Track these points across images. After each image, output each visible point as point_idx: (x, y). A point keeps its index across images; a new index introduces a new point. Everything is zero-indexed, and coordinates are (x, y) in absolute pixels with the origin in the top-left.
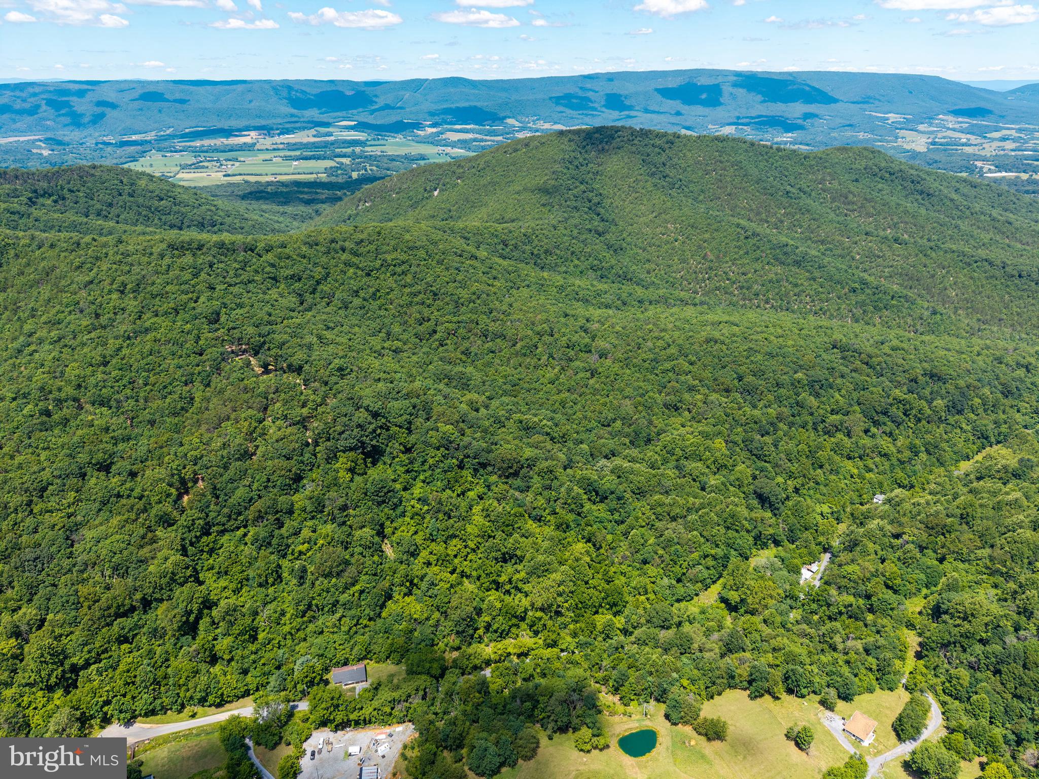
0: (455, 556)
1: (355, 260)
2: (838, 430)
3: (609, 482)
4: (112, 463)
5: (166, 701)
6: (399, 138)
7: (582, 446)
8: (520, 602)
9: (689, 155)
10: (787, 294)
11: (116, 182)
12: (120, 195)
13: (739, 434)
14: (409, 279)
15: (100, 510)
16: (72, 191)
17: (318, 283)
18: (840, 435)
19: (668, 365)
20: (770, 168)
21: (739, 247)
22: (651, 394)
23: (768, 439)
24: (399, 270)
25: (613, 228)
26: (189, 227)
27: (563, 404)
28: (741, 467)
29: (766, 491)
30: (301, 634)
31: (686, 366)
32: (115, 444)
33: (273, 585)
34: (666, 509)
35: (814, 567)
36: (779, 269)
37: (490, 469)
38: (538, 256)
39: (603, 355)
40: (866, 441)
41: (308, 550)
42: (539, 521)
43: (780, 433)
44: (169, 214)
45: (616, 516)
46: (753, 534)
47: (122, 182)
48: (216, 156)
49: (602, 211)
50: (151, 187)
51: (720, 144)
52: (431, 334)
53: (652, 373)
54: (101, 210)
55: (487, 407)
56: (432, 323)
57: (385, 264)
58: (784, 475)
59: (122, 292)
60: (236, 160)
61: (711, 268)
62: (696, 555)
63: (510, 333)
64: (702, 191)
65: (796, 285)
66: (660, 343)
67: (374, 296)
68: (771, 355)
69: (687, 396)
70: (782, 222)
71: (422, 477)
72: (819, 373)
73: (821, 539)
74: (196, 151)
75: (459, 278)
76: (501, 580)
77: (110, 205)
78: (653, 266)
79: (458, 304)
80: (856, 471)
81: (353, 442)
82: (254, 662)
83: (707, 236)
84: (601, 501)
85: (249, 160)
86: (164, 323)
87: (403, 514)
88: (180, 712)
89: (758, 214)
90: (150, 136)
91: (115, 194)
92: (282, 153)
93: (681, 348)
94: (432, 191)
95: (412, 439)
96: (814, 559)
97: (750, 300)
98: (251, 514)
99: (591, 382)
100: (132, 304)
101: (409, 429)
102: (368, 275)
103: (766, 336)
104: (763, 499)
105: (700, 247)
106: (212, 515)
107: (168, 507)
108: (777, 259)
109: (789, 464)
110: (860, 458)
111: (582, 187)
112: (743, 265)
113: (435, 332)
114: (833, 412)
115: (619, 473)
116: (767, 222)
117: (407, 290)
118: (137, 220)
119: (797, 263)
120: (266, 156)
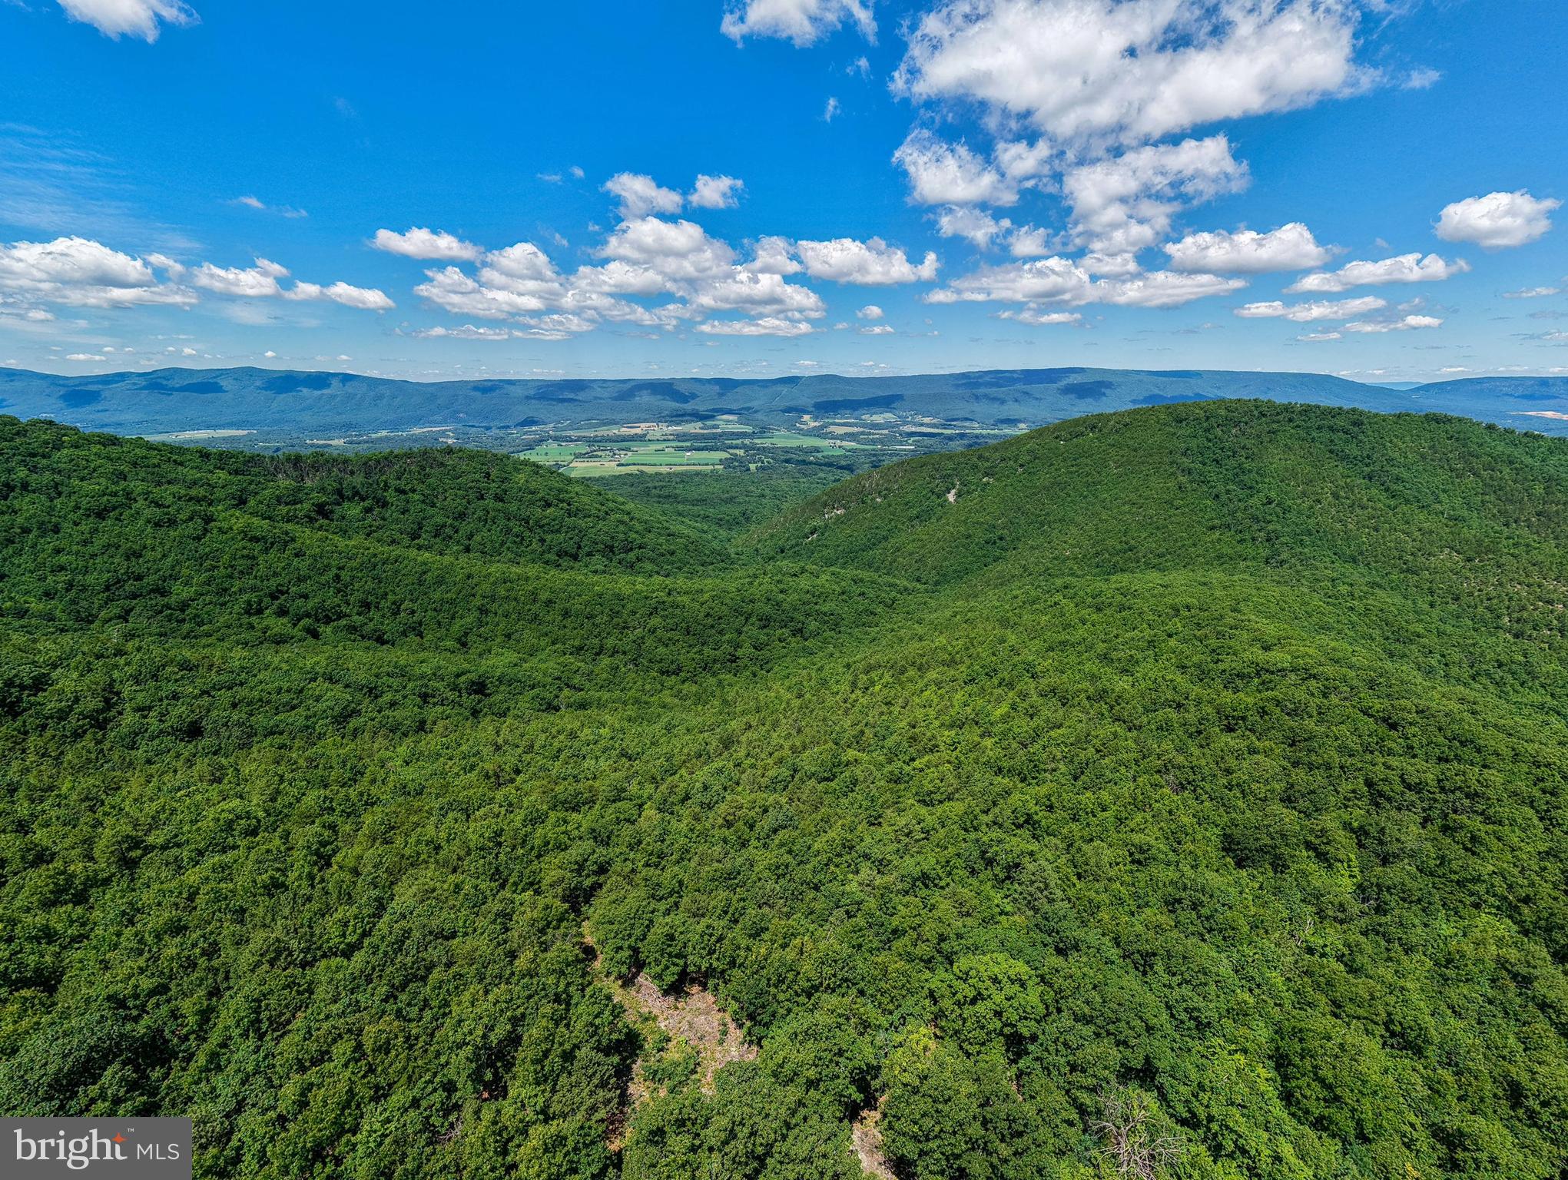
6: (784, 431)
11: (477, 476)
12: (482, 497)
16: (403, 492)
26: (590, 554)
44: (558, 531)
47: (488, 475)
48: (609, 446)
50: (533, 485)
54: (444, 526)
60: (628, 449)
77: (462, 516)
85: (641, 450)
91: (472, 496)
92: (674, 444)
94: (944, 494)
118: (503, 544)
120: (660, 447)
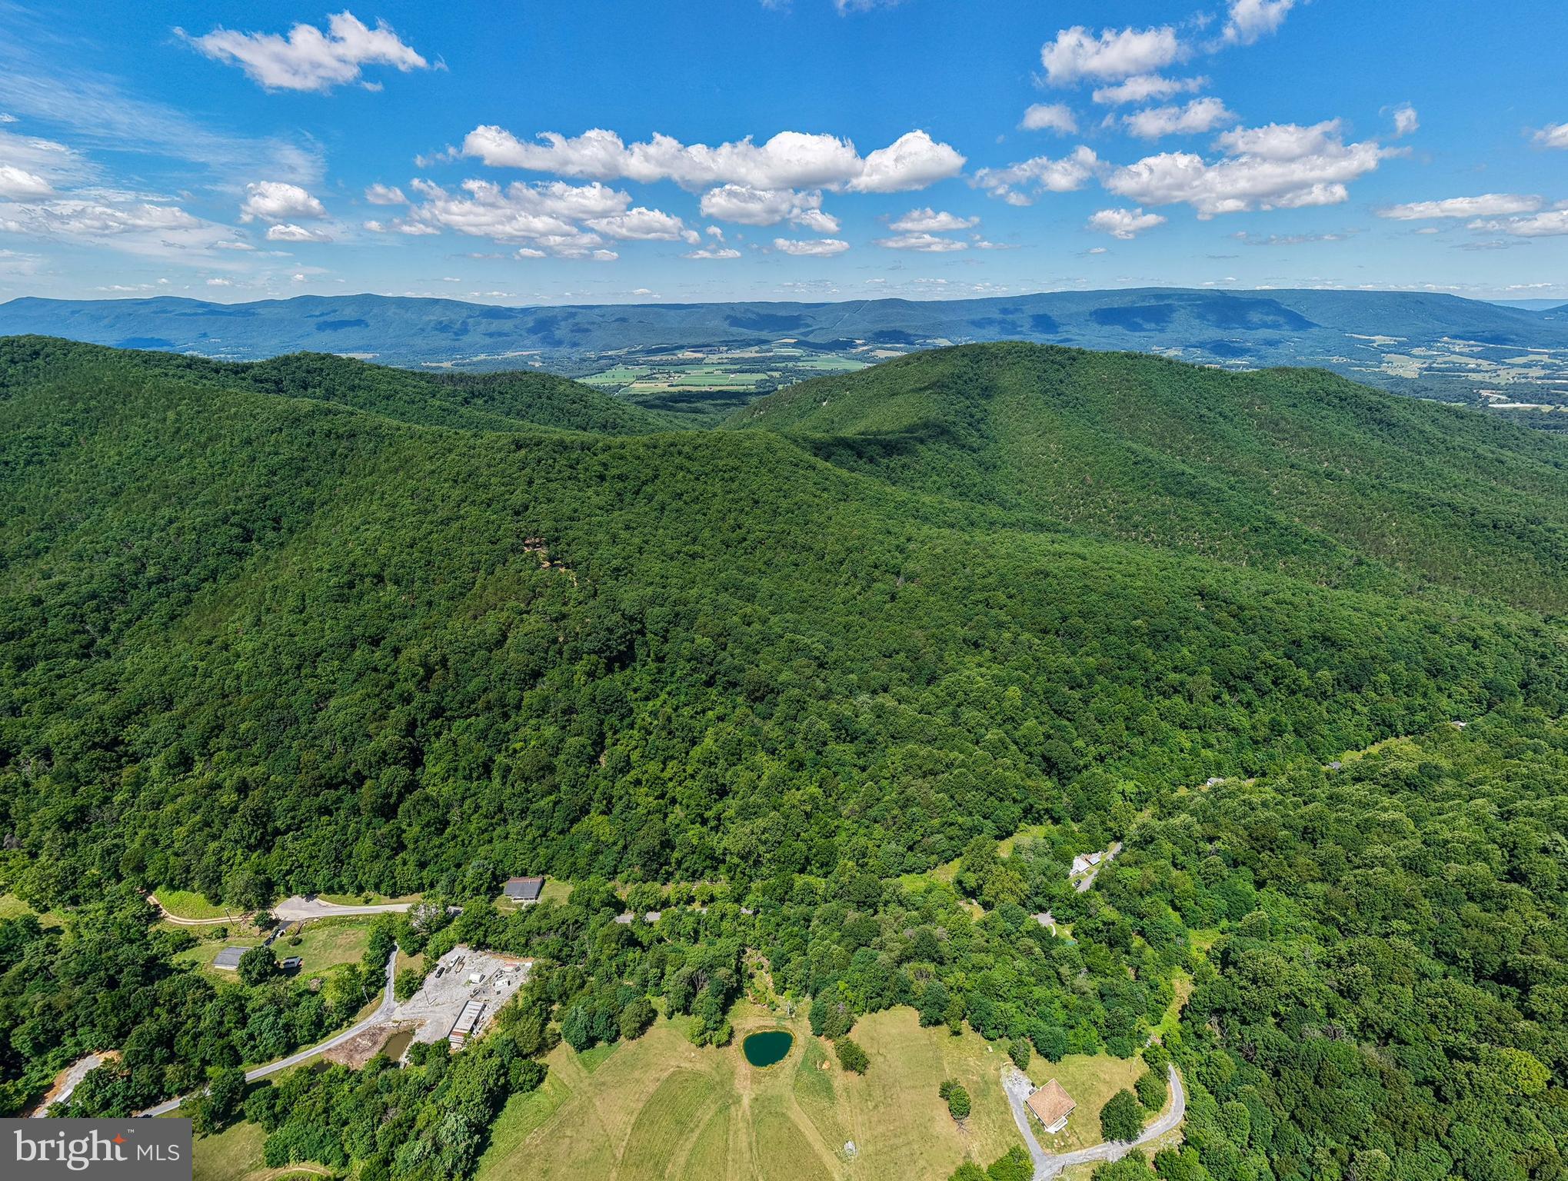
0: (671, 779)
1: (688, 463)
2: (1176, 691)
3: (865, 720)
4: (384, 638)
5: (345, 881)
6: (832, 356)
7: (851, 676)
8: (719, 843)
9: (1092, 372)
10: (1172, 528)
11: (539, 386)
12: (540, 397)
13: (1040, 683)
14: (734, 486)
15: (355, 681)
16: (501, 393)
17: (644, 483)
18: (1178, 699)
19: (979, 596)
20: (1187, 389)
21: (1125, 474)
22: (951, 626)
23: (1077, 694)
24: (726, 476)
25: (992, 445)
27: (847, 627)
28: (1031, 723)
29: (1055, 754)
30: (486, 836)
31: (1002, 597)
32: (392, 621)
33: (478, 778)
34: (918, 762)
35: (1095, 858)
36: (1168, 500)
37: (739, 689)
38: (894, 470)
39: (910, 578)
40: (1210, 710)
41: (522, 749)
42: (773, 753)
43: (1097, 687)
44: (578, 416)
45: (861, 762)
46: (1022, 805)
47: (544, 385)
48: (667, 368)
49: (983, 427)
50: (568, 392)
51: (1130, 362)
52: (740, 543)
53: (960, 602)
55: (765, 622)
56: (744, 531)
57: (716, 470)
58: (1087, 739)
59: (456, 481)
60: (684, 372)
61: (1088, 494)
62: (936, 822)
63: (817, 547)
64: (1100, 411)
65: (1185, 519)
66: (980, 570)
67: (696, 500)
68: (1109, 595)
69: (992, 633)
70: (1188, 448)
71: (668, 689)
72: (1163, 622)
73: (1111, 824)
74: (653, 365)
75: (785, 487)
76: (707, 814)
77: (530, 406)
78: (1025, 487)
79: (775, 513)
80: (1188, 745)
81: (597, 645)
82: (437, 855)
83: (1090, 459)
84: (851, 742)
85: (694, 373)
86: (475, 511)
87: (631, 726)
88: (358, 895)
89: (1163, 438)
90: (622, 352)
91: (536, 396)
92: (723, 367)
93: (1003, 577)
94: (820, 402)
95: (666, 648)
96: (1096, 846)
97: (1128, 531)
98: (480, 704)
99: (888, 606)
100: (456, 493)
101: (664, 637)
102: (697, 479)
103: (1111, 572)
104: (1050, 766)
105: (1080, 470)
106: (447, 699)
107: (411, 686)
108: (1167, 489)
109: (1098, 726)
110: (1200, 728)
111: (968, 403)
112: (1124, 493)
113: (745, 539)
114: (1175, 669)
115: (880, 712)
116: (1170, 447)
117: (731, 496)
119: (1192, 495)
120: (710, 370)
